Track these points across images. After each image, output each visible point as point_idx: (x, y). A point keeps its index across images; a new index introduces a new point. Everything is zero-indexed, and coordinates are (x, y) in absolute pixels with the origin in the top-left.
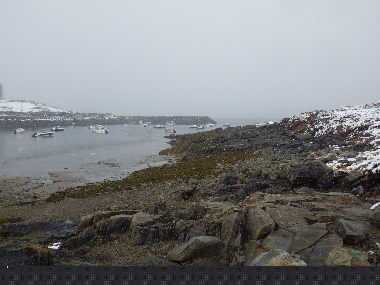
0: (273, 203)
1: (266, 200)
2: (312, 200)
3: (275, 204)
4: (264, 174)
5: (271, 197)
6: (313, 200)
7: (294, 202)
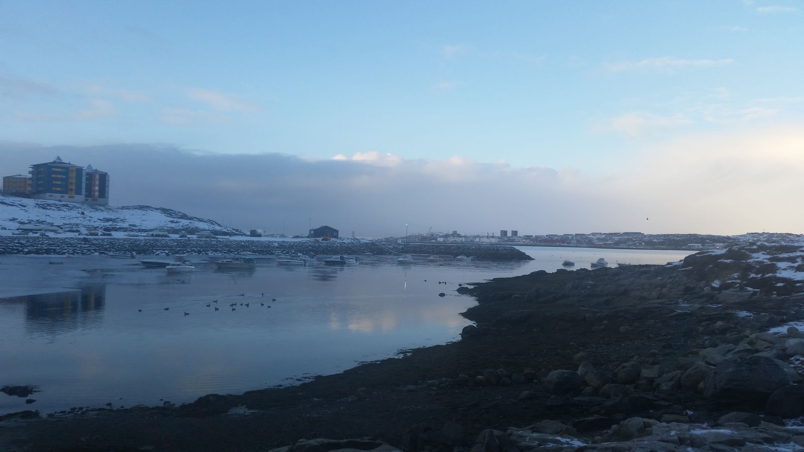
0: (673, 442)
1: (657, 435)
2: (759, 441)
3: (677, 446)
4: (646, 378)
5: (667, 429)
6: (762, 441)
7: (720, 443)
